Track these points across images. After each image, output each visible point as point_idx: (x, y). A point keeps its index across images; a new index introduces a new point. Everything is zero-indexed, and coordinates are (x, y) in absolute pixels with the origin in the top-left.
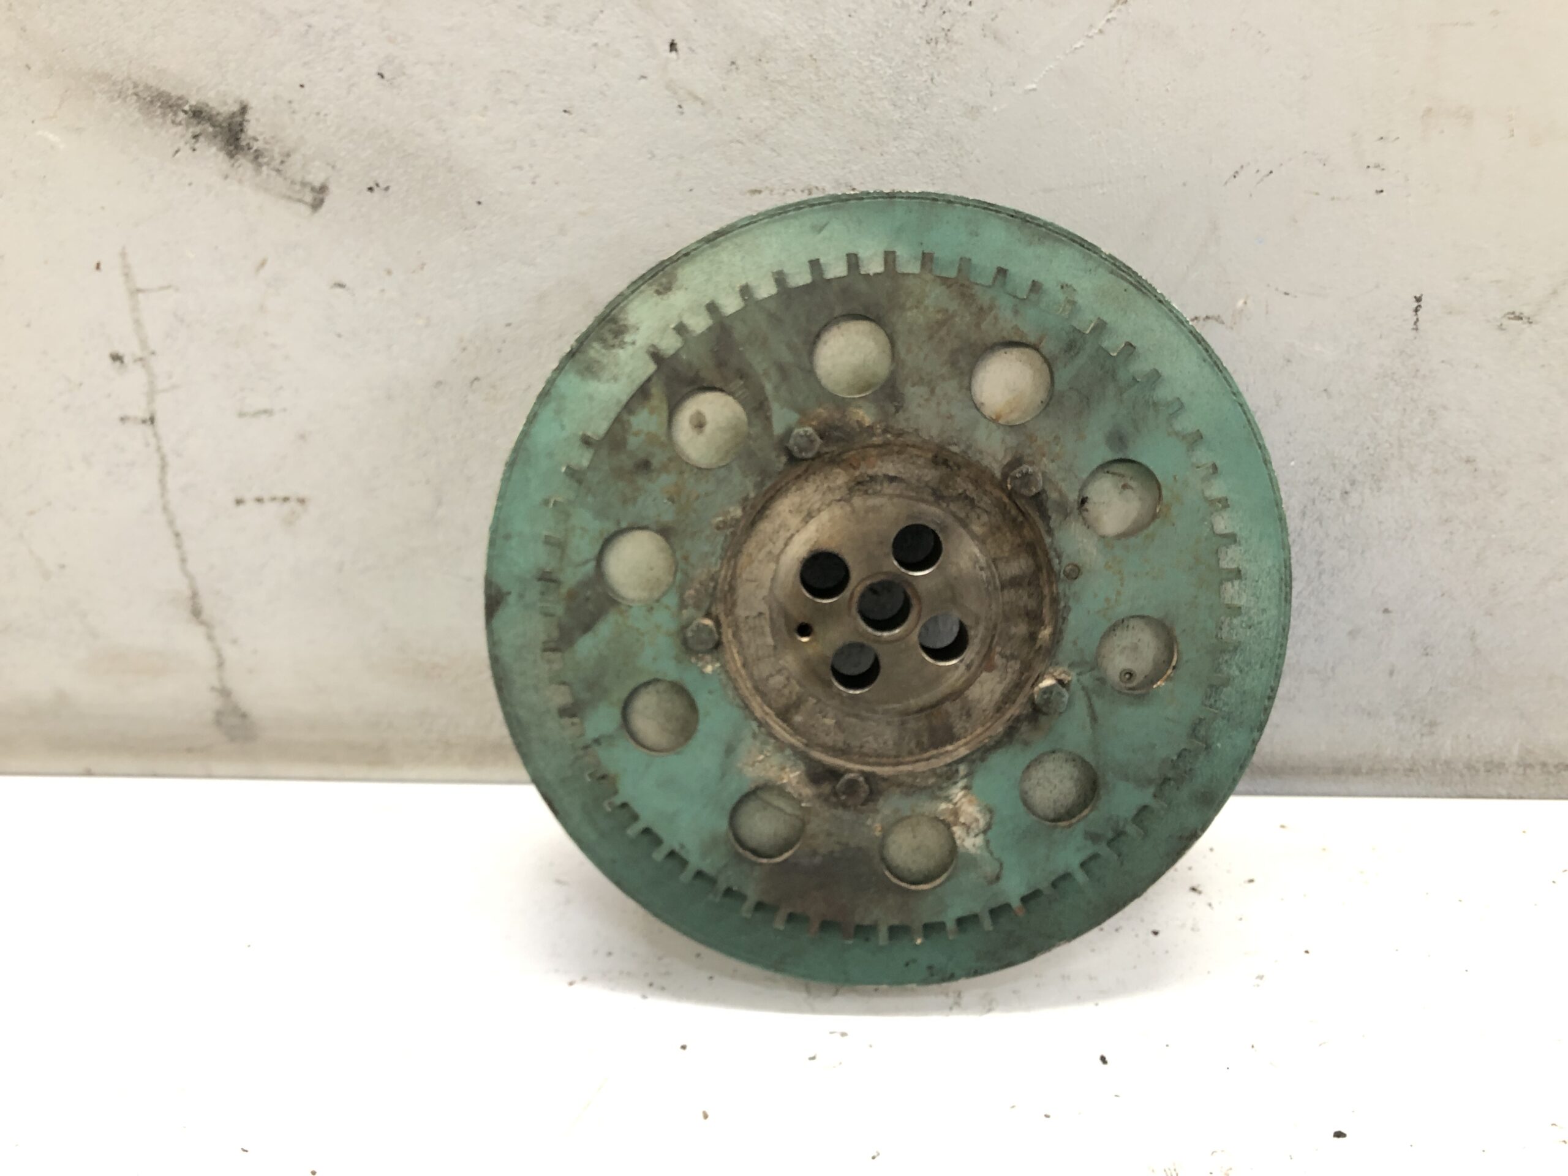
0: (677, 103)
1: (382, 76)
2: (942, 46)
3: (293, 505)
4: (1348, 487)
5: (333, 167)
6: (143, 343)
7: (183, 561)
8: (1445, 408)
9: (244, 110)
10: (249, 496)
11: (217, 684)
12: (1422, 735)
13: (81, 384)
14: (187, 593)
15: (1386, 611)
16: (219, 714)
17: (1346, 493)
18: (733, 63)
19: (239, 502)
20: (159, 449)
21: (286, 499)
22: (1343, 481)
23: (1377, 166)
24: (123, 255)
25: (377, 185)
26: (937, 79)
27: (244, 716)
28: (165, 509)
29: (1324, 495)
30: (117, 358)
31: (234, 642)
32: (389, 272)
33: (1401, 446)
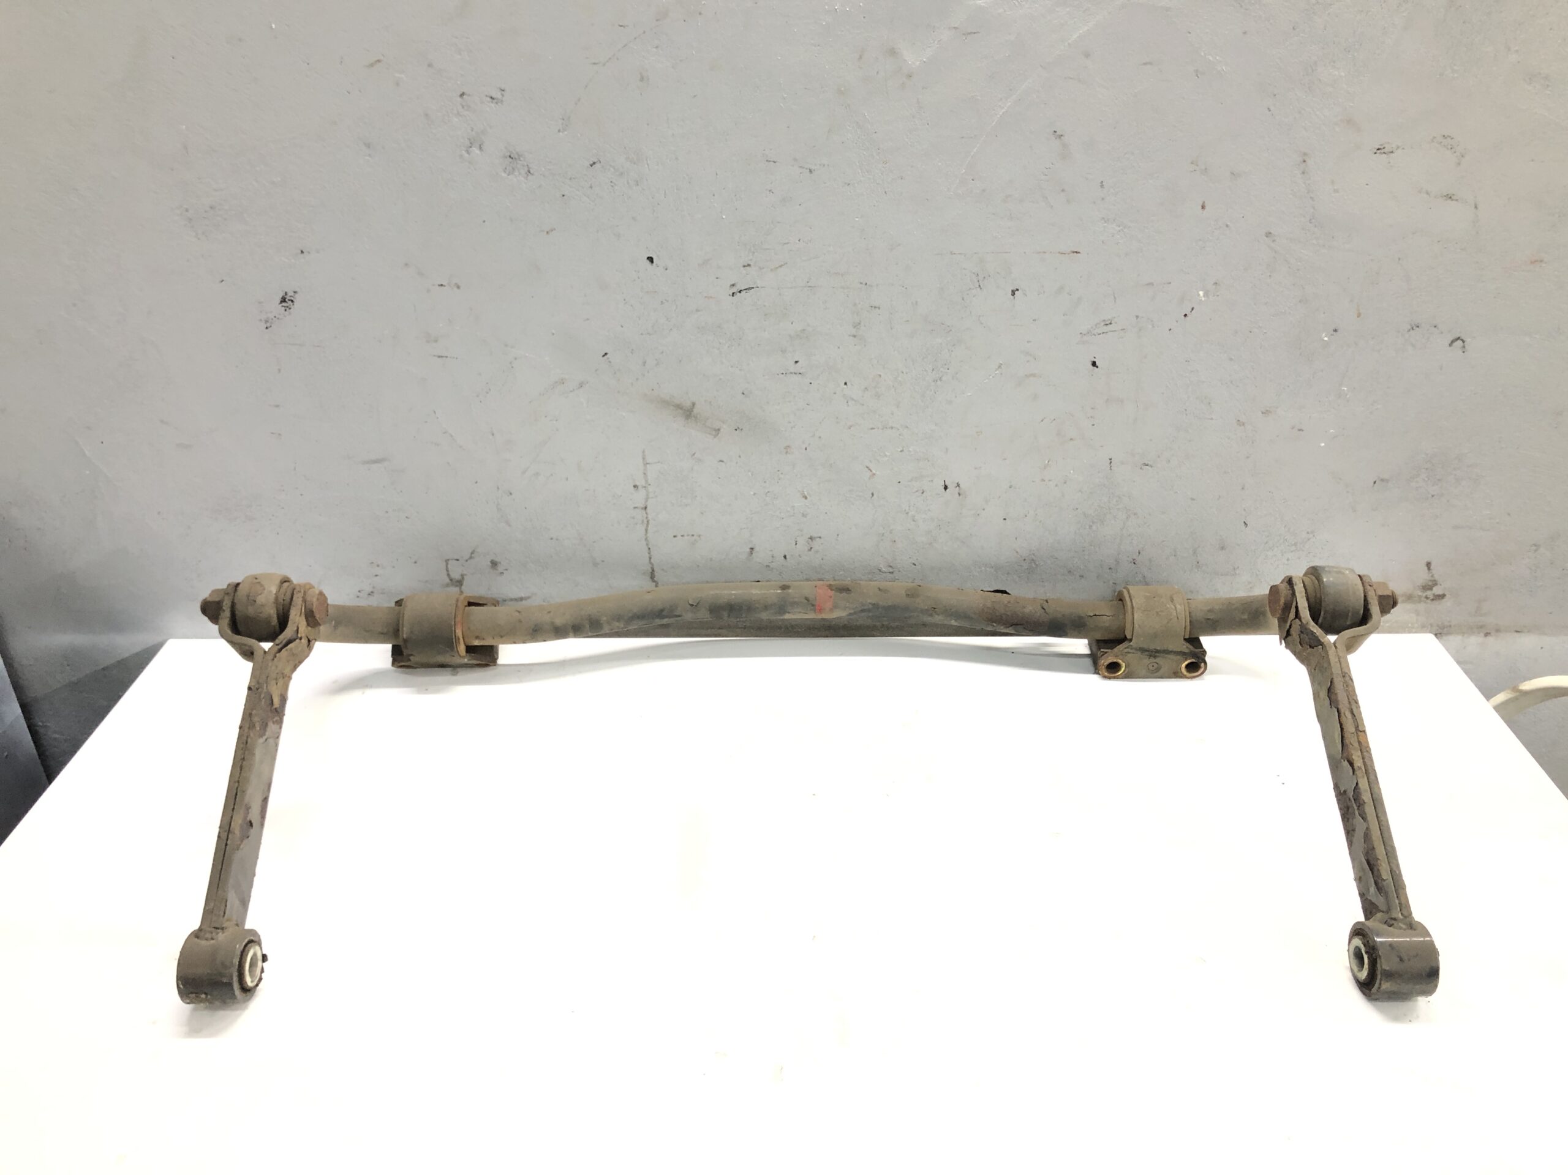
0: (846, 401)
1: (743, 394)
2: (939, 382)
3: (696, 537)
4: (1091, 524)
5: (723, 423)
6: (646, 481)
7: (650, 558)
8: (1124, 496)
9: (694, 404)
10: (679, 534)
13: (621, 496)
14: (651, 571)
17: (1091, 526)
18: (866, 388)
19: (675, 536)
20: (647, 518)
21: (693, 535)
23: (1091, 417)
24: (644, 452)
25: (738, 428)
26: (937, 393)
28: (646, 539)
30: (635, 486)
32: (740, 457)
33: (1109, 509)
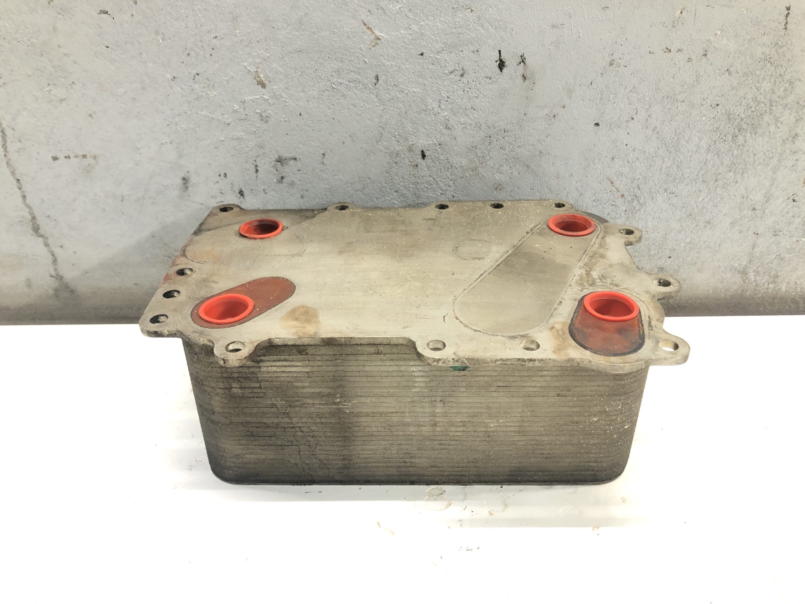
3: (90, 160)
4: (737, 133)
7: (24, 197)
8: (799, 80)
10: (61, 156)
11: (54, 273)
12: (769, 283)
14: (30, 217)
15: (754, 209)
16: (56, 290)
17: (735, 136)
19: (55, 159)
21: (84, 156)
22: (734, 129)
27: (72, 291)
28: (7, 163)
29: (722, 138)
31: (61, 246)
33: (771, 105)
